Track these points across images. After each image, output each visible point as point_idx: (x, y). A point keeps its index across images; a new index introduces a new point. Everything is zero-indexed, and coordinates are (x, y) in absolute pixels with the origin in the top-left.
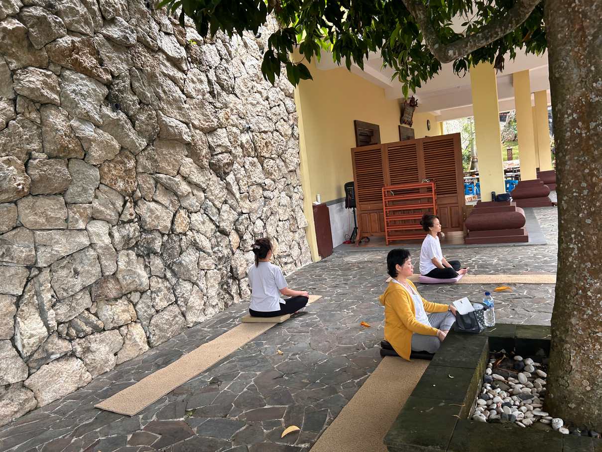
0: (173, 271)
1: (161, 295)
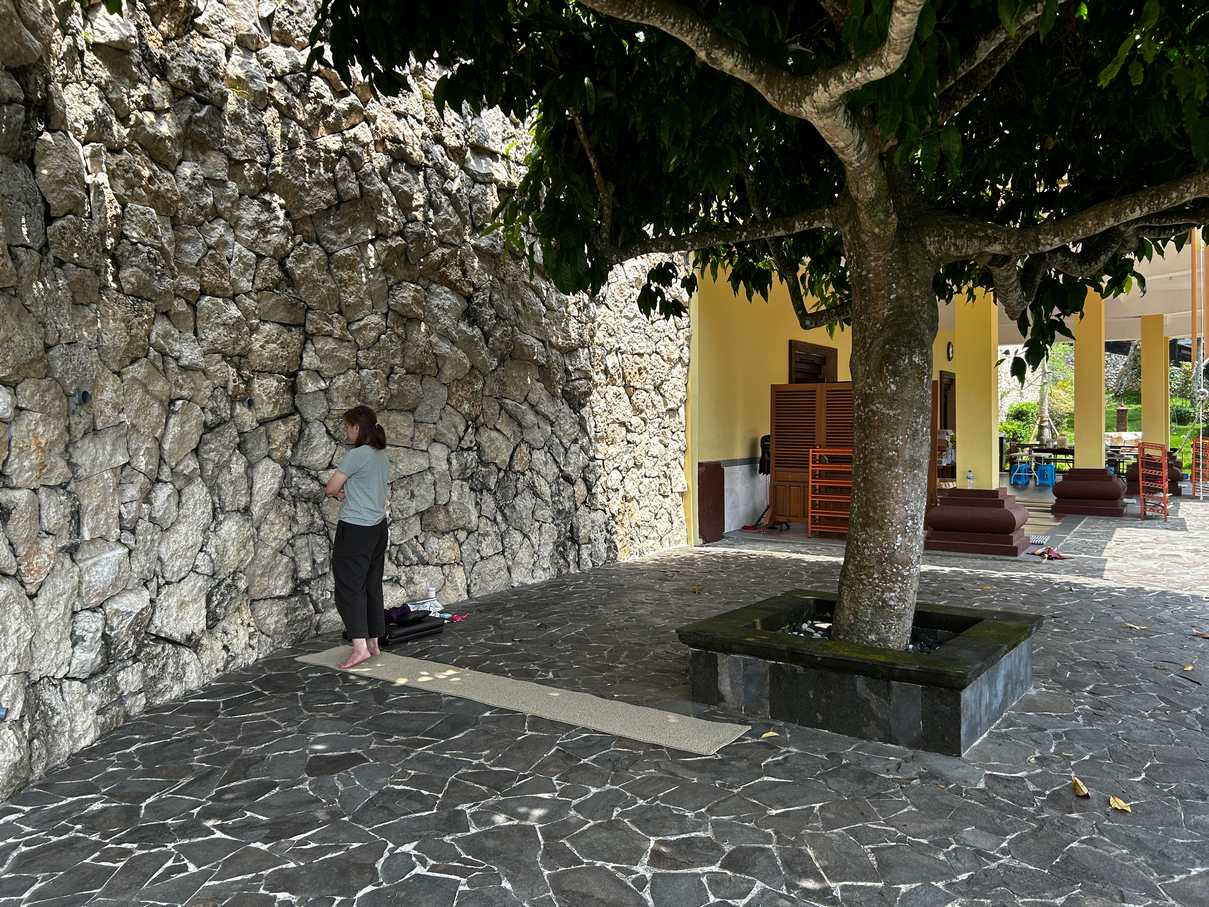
0: (504, 515)
1: (489, 540)
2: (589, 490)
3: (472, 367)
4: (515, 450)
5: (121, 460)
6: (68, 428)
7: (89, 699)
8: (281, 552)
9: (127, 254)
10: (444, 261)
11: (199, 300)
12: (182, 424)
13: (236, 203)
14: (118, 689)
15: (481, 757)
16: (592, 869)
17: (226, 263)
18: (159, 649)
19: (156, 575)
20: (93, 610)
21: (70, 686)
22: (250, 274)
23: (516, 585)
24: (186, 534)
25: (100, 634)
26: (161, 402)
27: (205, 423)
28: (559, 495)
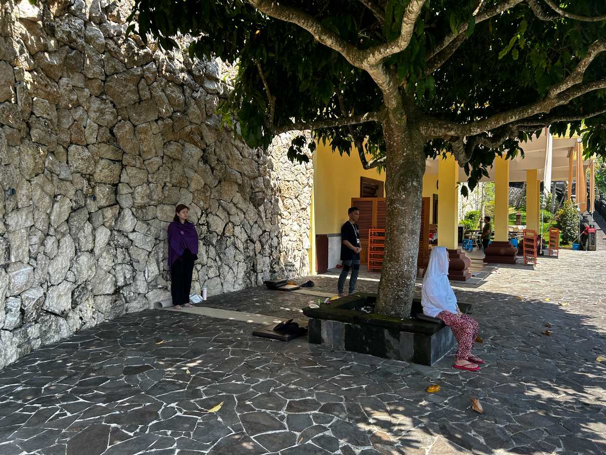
2: (262, 246)
3: (205, 184)
4: (226, 225)
5: (29, 224)
6: (5, 206)
7: (14, 340)
8: (109, 272)
9: (34, 122)
10: (191, 132)
11: (69, 146)
12: (61, 207)
13: (88, 100)
14: (28, 336)
15: (207, 367)
16: (260, 412)
17: (83, 129)
18: (48, 317)
19: (46, 281)
20: (16, 297)
21: (4, 333)
22: (95, 135)
23: (225, 292)
24: (62, 262)
25: (19, 308)
26: (50, 196)
27: (72, 207)
28: (248, 248)
